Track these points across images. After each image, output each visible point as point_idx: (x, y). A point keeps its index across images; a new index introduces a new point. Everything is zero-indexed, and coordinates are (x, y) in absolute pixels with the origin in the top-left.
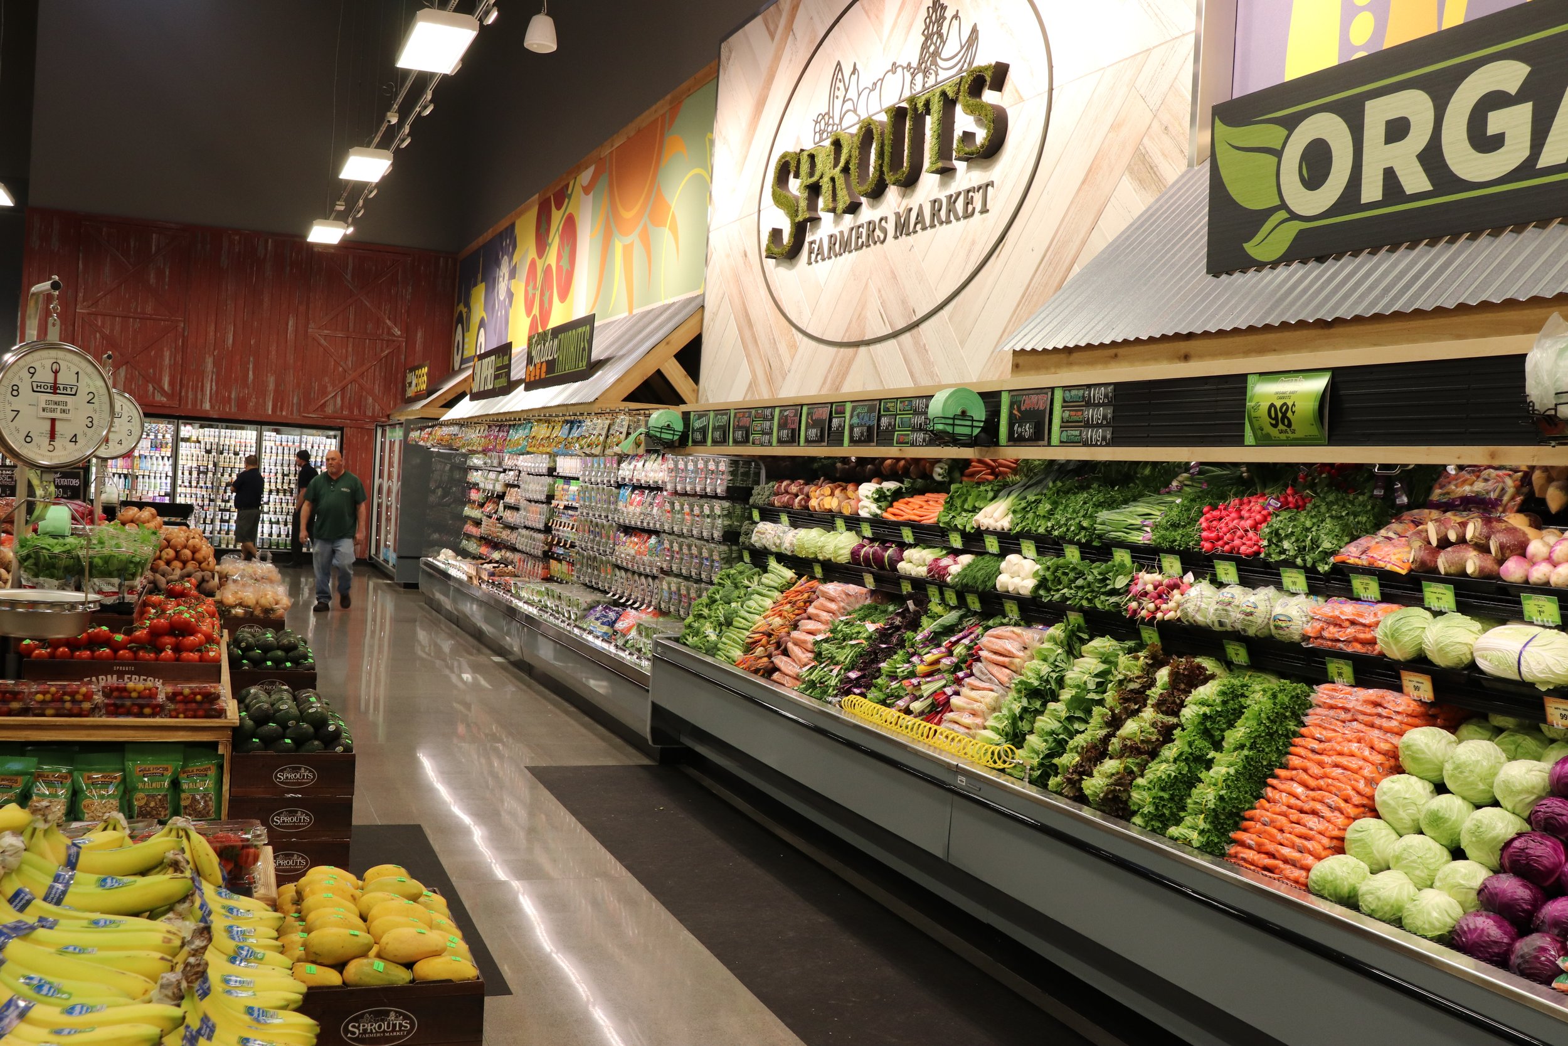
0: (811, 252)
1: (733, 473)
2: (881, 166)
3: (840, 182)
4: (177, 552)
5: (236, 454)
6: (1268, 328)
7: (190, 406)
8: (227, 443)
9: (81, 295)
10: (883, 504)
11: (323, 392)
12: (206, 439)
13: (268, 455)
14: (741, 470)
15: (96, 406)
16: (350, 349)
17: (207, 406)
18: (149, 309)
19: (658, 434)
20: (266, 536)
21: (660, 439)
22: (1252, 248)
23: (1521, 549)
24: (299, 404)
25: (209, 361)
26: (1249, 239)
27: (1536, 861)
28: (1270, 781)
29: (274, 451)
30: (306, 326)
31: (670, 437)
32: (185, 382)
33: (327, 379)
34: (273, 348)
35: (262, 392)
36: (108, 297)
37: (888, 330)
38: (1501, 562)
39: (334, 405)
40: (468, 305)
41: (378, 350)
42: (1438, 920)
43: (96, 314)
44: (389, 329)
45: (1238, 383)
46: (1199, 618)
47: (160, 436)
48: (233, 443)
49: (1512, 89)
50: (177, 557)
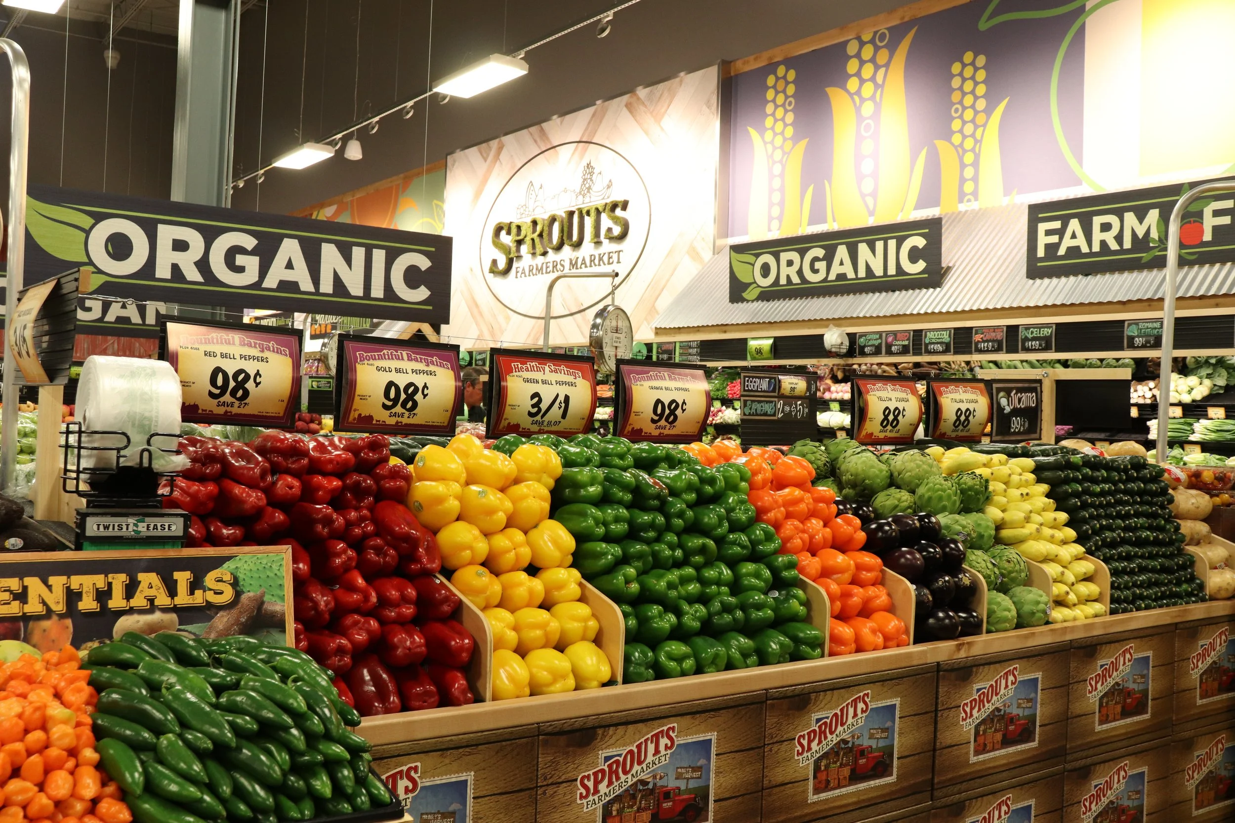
0: (517, 272)
2: (562, 236)
3: (537, 240)
6: (753, 323)
22: (745, 295)
23: (829, 389)
26: (744, 292)
37: (568, 313)
38: (824, 393)
45: (744, 341)
46: (730, 421)
49: (821, 256)
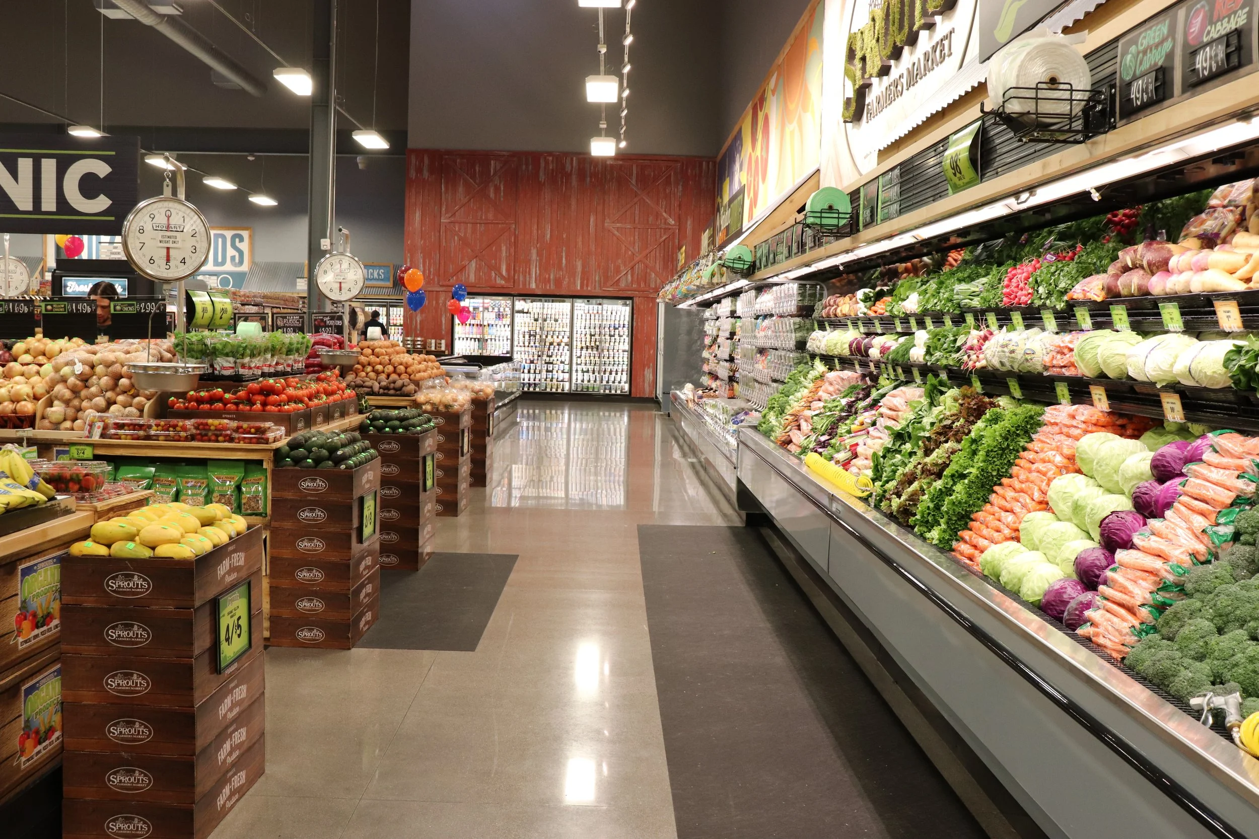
0: (868, 113)
1: (802, 295)
3: (876, 50)
4: (395, 368)
5: (556, 320)
7: (521, 286)
8: (549, 312)
9: (443, 209)
10: (868, 304)
11: (618, 271)
12: (535, 310)
13: (579, 320)
14: (808, 292)
15: (198, 238)
16: (636, 237)
17: (533, 286)
18: (490, 216)
19: (731, 265)
20: (579, 382)
21: (733, 268)
23: (1166, 264)
24: (600, 281)
25: (534, 252)
27: (1115, 534)
28: (996, 488)
29: (584, 317)
30: (603, 222)
31: (741, 266)
32: (517, 268)
33: (620, 261)
34: (580, 240)
35: (573, 274)
36: (462, 209)
39: (626, 281)
40: (721, 197)
41: (658, 237)
42: (1039, 587)
43: (454, 222)
44: (666, 219)
45: (947, 145)
47: (502, 310)
48: (553, 312)
50: (395, 372)
